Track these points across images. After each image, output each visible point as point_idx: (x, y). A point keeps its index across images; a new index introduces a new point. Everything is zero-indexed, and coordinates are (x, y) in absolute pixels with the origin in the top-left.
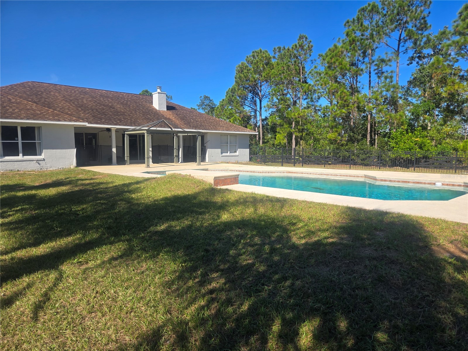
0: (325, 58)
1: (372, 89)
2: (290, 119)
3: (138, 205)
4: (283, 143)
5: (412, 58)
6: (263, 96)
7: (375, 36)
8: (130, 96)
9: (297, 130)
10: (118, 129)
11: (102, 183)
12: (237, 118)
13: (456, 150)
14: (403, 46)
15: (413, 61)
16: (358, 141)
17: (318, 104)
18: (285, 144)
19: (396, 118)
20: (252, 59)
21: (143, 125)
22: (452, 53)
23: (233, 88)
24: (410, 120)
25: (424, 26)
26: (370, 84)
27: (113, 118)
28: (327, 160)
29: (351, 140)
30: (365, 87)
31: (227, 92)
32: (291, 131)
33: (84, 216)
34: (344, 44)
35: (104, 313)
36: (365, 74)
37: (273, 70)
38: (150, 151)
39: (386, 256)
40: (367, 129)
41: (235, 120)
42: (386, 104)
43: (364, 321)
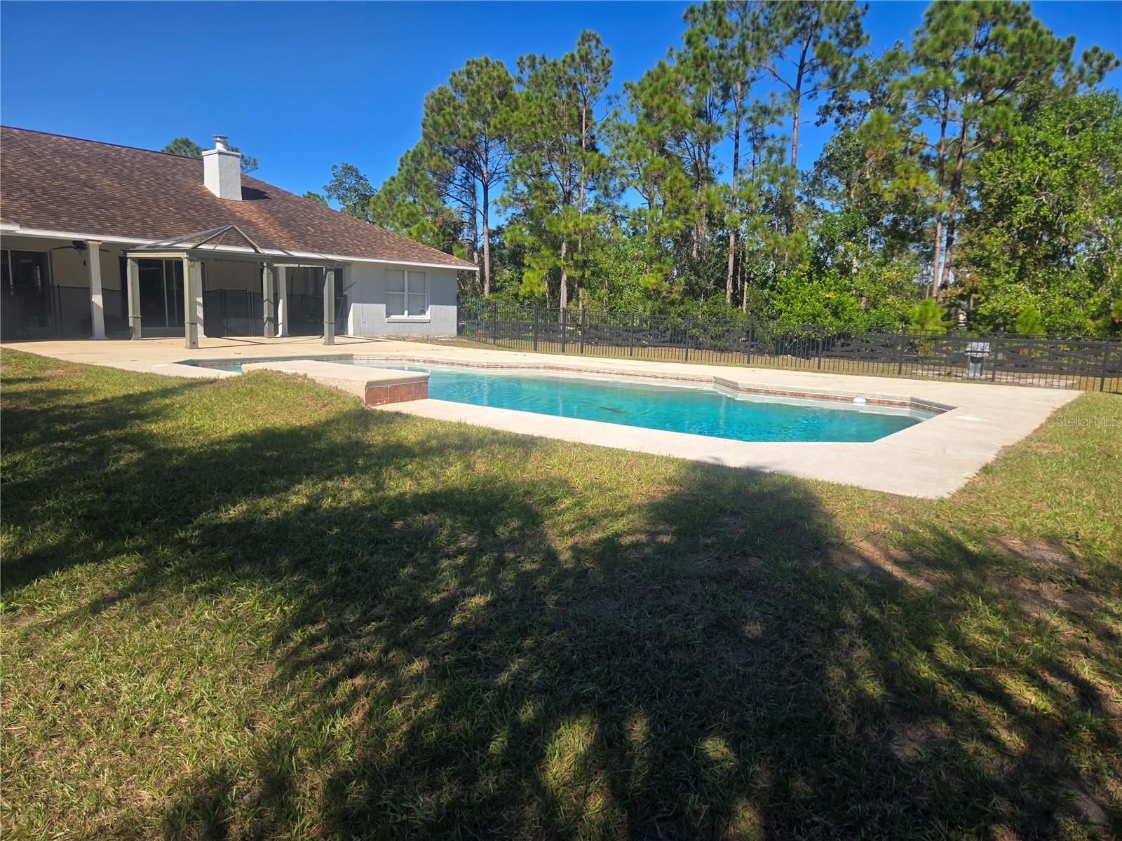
0: (638, 93)
1: (739, 175)
2: (555, 237)
3: (169, 453)
4: (539, 292)
5: (826, 110)
6: (492, 176)
7: (748, 50)
8: (140, 157)
9: (571, 262)
10: (105, 244)
11: (65, 392)
12: (428, 225)
13: (905, 320)
14: (809, 81)
15: (828, 117)
16: (707, 295)
17: (621, 203)
18: (543, 295)
19: (788, 246)
20: (466, 80)
21: (179, 238)
22: (909, 106)
23: (417, 150)
24: (815, 251)
25: (854, 38)
26: (736, 163)
27: (91, 213)
28: (637, 336)
29: (692, 292)
30: (724, 169)
31: (402, 160)
32: (558, 263)
33: (18, 485)
34: (682, 63)
35: (82, 738)
36: (726, 138)
37: (516, 113)
38: (199, 303)
39: (737, 571)
40: (727, 267)
41: (423, 230)
42: (769, 213)
43: (681, 719)
